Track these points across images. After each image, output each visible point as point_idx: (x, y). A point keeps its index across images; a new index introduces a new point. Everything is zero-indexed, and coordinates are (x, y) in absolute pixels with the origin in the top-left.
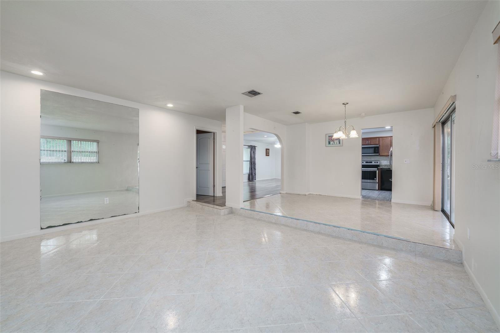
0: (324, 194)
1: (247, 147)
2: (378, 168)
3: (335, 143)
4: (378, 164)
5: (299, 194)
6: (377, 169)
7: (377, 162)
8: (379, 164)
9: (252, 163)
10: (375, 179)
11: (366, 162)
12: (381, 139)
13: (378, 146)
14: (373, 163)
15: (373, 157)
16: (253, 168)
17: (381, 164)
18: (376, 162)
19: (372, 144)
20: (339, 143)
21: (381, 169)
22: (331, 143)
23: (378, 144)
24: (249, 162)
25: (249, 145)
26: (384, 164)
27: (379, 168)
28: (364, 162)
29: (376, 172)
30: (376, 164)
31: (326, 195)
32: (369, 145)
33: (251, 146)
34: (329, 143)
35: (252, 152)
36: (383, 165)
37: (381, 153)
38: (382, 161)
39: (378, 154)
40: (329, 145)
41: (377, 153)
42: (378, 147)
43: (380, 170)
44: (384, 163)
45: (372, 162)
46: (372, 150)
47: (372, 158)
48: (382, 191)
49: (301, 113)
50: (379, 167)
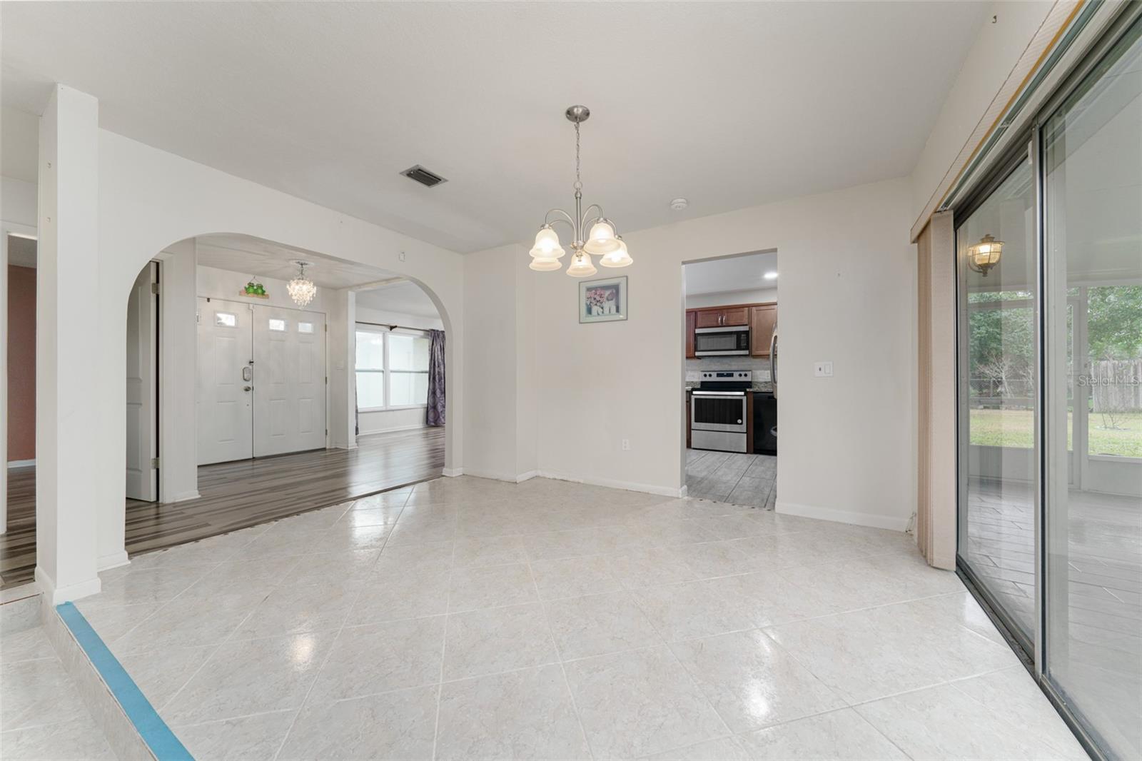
0: (577, 480)
1: (421, 333)
2: (745, 391)
3: (606, 310)
4: (748, 379)
5: (497, 480)
6: (742, 393)
7: (746, 375)
8: (750, 380)
9: (434, 378)
10: (739, 421)
11: (719, 375)
12: (754, 308)
13: (748, 329)
14: (736, 378)
15: (735, 359)
16: (438, 392)
17: (756, 380)
18: (743, 373)
19: (732, 323)
20: (618, 310)
21: (754, 392)
22: (595, 309)
23: (746, 325)
24: (427, 375)
25: (428, 328)
26: (764, 381)
27: (748, 390)
28: (714, 374)
29: (741, 400)
30: (743, 379)
31: (582, 481)
32: (724, 326)
33: (432, 330)
34: (589, 311)
35: (437, 348)
36: (761, 383)
37: (753, 349)
38: (758, 372)
39: (746, 352)
40: (591, 319)
41: (743, 349)
42: (747, 333)
43: (751, 396)
44: (761, 376)
45: (731, 375)
46: (732, 341)
47: (733, 363)
48: (755, 456)
49: (446, 181)
50: (751, 387)
